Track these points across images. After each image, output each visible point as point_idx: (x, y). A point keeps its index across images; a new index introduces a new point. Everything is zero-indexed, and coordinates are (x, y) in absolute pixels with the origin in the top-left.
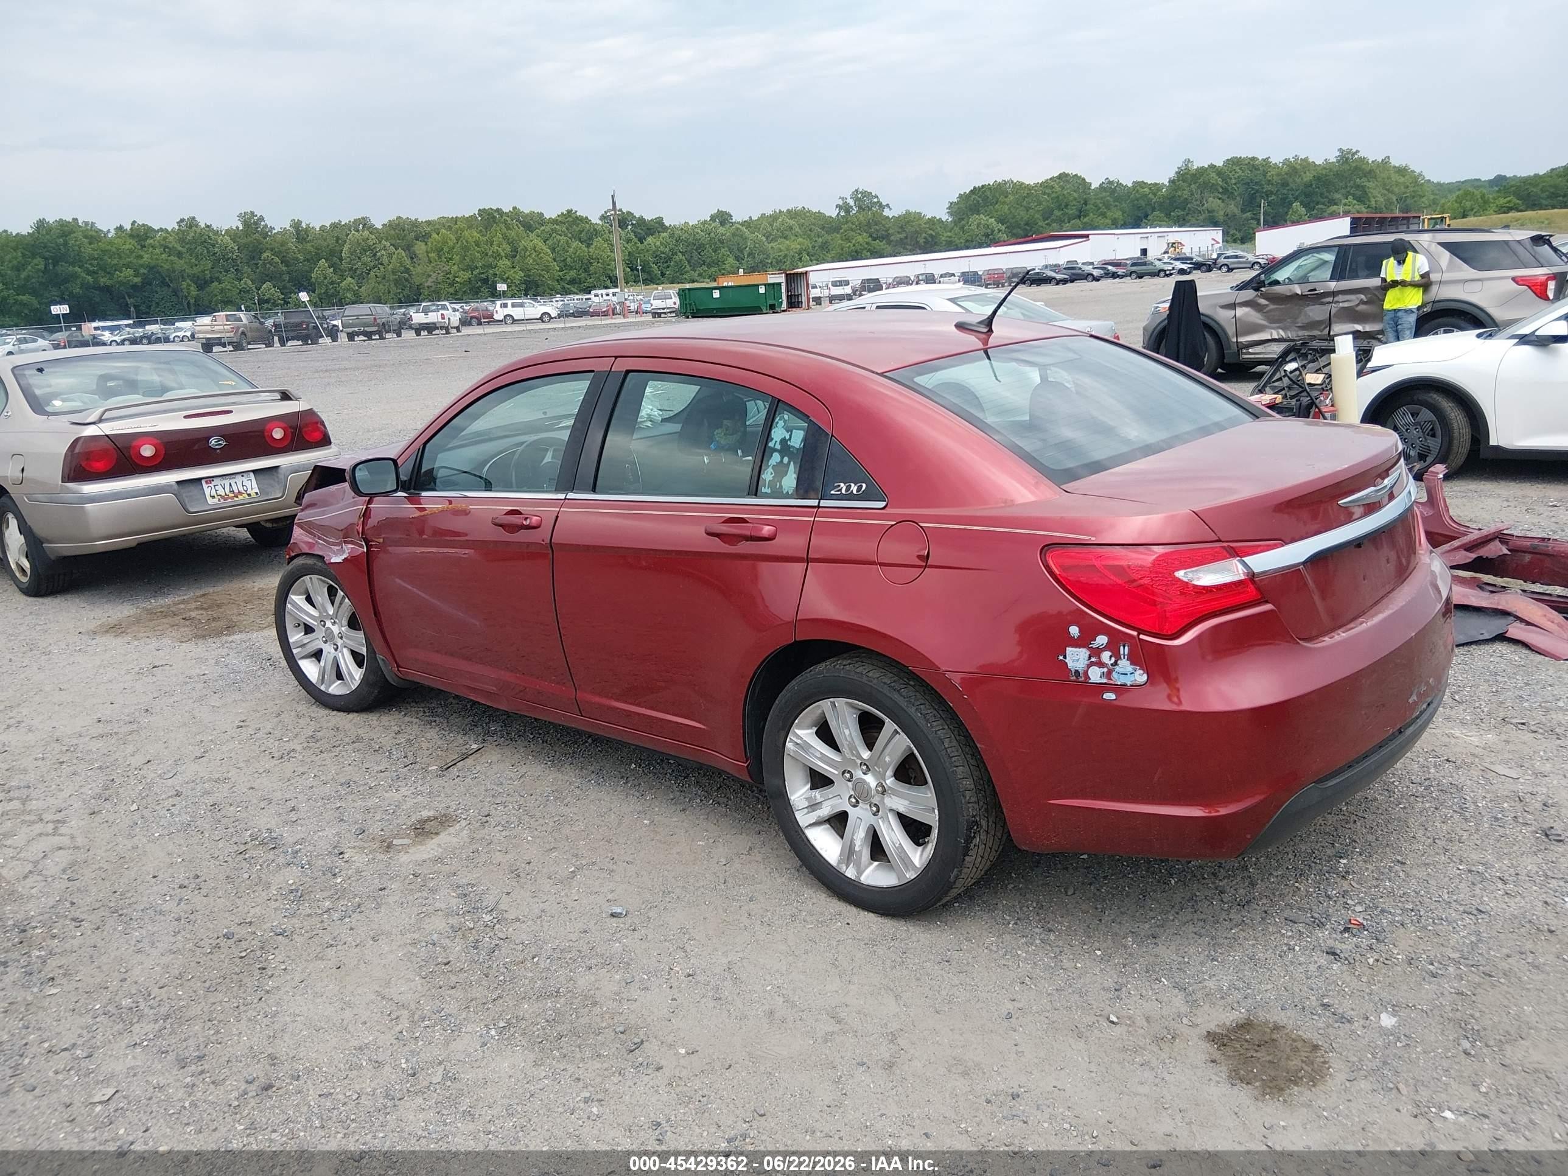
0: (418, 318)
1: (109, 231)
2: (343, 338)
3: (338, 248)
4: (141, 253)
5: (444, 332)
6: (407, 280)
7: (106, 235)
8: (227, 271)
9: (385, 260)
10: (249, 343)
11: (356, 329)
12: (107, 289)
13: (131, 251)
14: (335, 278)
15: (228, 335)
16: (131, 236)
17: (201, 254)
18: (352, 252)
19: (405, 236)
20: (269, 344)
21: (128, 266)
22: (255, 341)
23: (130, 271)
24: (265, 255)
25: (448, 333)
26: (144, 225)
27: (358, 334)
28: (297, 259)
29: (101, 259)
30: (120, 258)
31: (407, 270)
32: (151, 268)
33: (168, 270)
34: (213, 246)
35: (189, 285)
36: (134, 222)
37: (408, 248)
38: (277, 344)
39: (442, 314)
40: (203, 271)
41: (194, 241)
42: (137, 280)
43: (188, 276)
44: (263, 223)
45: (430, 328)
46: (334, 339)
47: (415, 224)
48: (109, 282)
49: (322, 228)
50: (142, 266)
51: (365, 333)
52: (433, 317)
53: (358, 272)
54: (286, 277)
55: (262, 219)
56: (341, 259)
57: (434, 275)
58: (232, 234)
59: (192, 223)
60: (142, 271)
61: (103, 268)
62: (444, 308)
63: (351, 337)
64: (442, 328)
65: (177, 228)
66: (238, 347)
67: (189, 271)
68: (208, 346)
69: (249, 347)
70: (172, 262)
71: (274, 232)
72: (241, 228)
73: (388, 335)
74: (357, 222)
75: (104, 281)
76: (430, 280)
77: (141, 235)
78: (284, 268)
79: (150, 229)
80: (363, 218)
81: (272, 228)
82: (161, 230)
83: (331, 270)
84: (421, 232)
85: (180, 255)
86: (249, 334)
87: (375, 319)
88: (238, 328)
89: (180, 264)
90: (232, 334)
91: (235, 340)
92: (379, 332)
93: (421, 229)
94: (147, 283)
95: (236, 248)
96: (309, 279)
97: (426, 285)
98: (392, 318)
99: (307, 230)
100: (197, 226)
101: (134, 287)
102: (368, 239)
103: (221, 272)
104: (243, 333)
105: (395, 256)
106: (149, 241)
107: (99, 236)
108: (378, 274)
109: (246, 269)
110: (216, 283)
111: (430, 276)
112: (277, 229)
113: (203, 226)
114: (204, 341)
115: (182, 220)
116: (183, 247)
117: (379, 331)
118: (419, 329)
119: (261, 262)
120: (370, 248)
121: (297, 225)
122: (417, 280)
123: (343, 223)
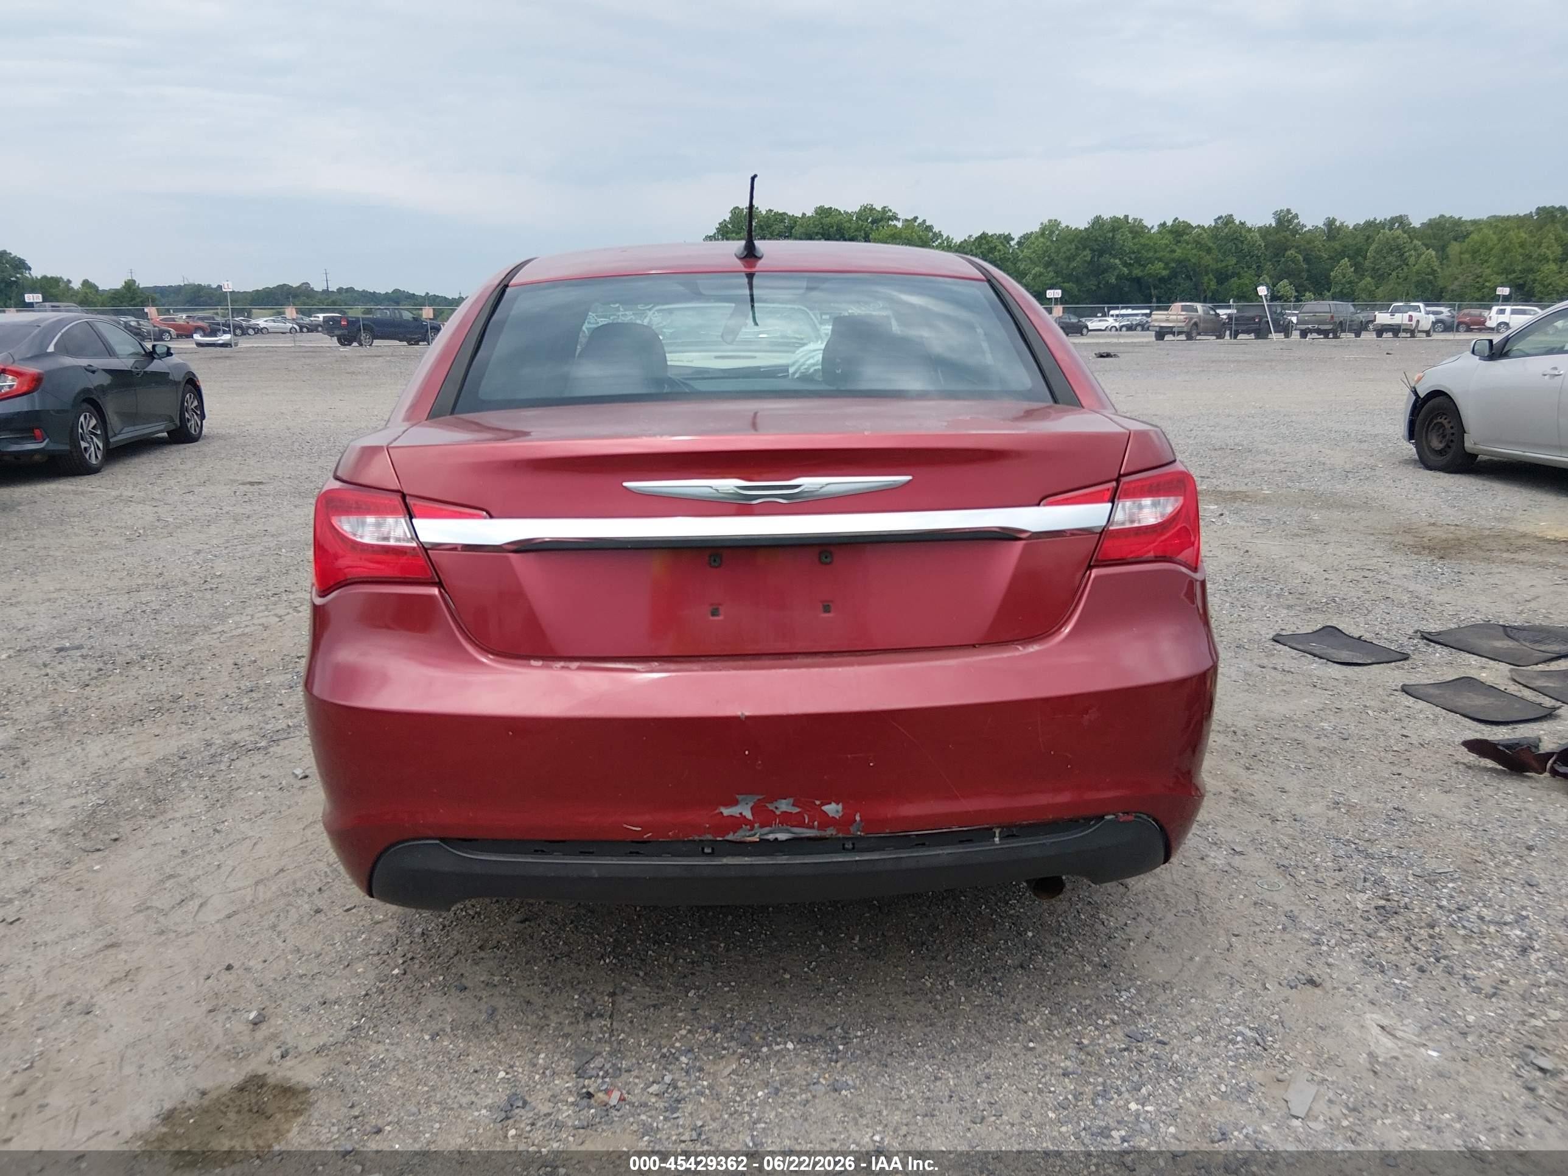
0: (1382, 318)
1: (1152, 227)
2: (1296, 335)
3: (1365, 247)
4: (1175, 247)
5: (1409, 335)
6: (1430, 282)
7: (1149, 230)
8: (1249, 268)
9: (1412, 260)
10: (1199, 334)
11: (1310, 326)
12: (1138, 280)
13: (1167, 246)
14: (1354, 278)
15: (1180, 324)
16: (1171, 232)
17: (1230, 250)
18: (1378, 251)
19: (1443, 236)
20: (1220, 336)
21: (1160, 260)
22: (1206, 332)
23: (1161, 265)
24: (1289, 253)
25: (1413, 336)
26: (1184, 222)
27: (1311, 331)
28: (1320, 257)
29: (1139, 253)
30: (1156, 252)
31: (1434, 272)
32: (1179, 262)
33: (1195, 264)
34: (1242, 242)
35: (1210, 280)
36: (1177, 219)
37: (1442, 249)
38: (1227, 337)
39: (1411, 316)
40: (1227, 266)
41: (1226, 237)
42: (1165, 273)
43: (1212, 270)
44: (1296, 221)
45: (1395, 330)
46: (1287, 336)
47: (1458, 223)
48: (1140, 274)
49: (1356, 227)
50: (1173, 260)
51: (1319, 331)
52: (1400, 319)
53: (1380, 272)
54: (1305, 275)
55: (1296, 216)
56: (1365, 258)
57: (1461, 278)
58: (1265, 231)
59: (1228, 220)
60: (1173, 265)
61: (1138, 261)
62: (1417, 309)
63: (1304, 334)
64: (1405, 331)
65: (1213, 224)
66: (1190, 337)
67: (1214, 266)
68: (1161, 334)
69: (1198, 337)
70: (1200, 258)
71: (1305, 229)
72: (1274, 225)
73: (1343, 335)
74: (1393, 220)
75: (1137, 272)
76: (1456, 283)
77: (1179, 231)
78: (1305, 266)
79: (1189, 226)
80: (1401, 216)
81: (1304, 226)
82: (1199, 226)
83: (1352, 269)
84: (1462, 232)
85: (1209, 251)
86: (1201, 325)
87: (1332, 317)
88: (1191, 319)
89: (1207, 259)
90: (1183, 324)
91: (1185, 329)
92: (1334, 332)
93: (1463, 228)
94: (1174, 274)
95: (1263, 245)
96: (1327, 277)
97: (1450, 288)
98: (1355, 317)
99: (1339, 229)
100: (1233, 222)
101: (1162, 280)
102: (1398, 238)
103: (1243, 268)
104: (1196, 324)
105: (1423, 257)
106: (1186, 237)
107: (1143, 232)
108: (1400, 275)
109: (1269, 265)
110: (1236, 278)
111: (1456, 279)
112: (1309, 227)
113: (1237, 222)
114: (1158, 329)
115: (1220, 218)
116: (1214, 243)
117: (1333, 330)
118: (1381, 331)
119: (1283, 259)
120: (1398, 248)
121: (1330, 223)
122: (1441, 283)
123: (1378, 222)
